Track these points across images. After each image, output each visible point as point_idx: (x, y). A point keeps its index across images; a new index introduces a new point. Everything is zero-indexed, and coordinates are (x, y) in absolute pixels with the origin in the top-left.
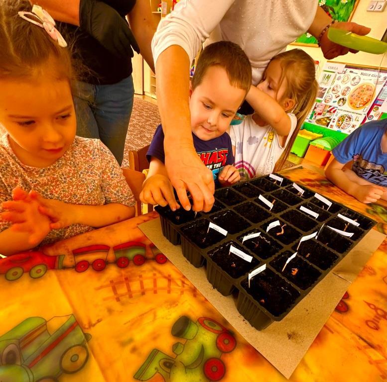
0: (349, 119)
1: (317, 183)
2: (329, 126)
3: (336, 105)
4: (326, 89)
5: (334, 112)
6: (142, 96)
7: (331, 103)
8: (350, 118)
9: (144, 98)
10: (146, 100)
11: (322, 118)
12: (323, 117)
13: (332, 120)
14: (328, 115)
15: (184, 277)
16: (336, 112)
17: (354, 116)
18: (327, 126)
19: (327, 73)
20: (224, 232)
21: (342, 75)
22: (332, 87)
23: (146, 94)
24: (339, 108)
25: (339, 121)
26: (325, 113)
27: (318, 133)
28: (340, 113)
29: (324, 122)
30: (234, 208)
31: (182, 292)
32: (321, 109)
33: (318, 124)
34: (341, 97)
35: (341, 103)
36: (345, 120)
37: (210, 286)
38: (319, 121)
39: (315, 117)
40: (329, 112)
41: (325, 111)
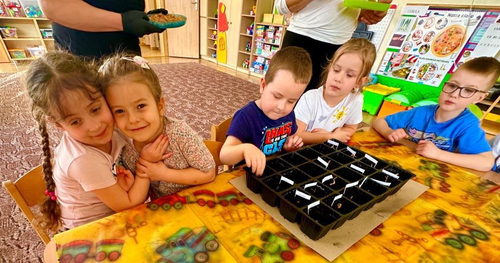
0: (432, 69)
1: (376, 145)
2: (409, 77)
4: (405, 36)
5: (415, 61)
6: (198, 60)
7: (411, 52)
8: (434, 67)
9: (200, 62)
10: (202, 64)
11: (400, 70)
12: (401, 68)
13: (412, 71)
14: (407, 65)
15: (264, 212)
16: (416, 62)
17: (439, 65)
18: (406, 78)
19: (407, 18)
20: (291, 182)
21: (424, 19)
22: (412, 34)
23: (202, 57)
24: (421, 56)
25: (420, 71)
26: (403, 63)
27: (396, 87)
28: (422, 62)
29: (402, 74)
30: (298, 167)
31: (265, 220)
32: (398, 59)
33: (394, 76)
34: (424, 43)
35: (423, 51)
36: (428, 70)
37: (282, 217)
38: (396, 73)
39: (392, 69)
40: (409, 61)
41: (403, 61)
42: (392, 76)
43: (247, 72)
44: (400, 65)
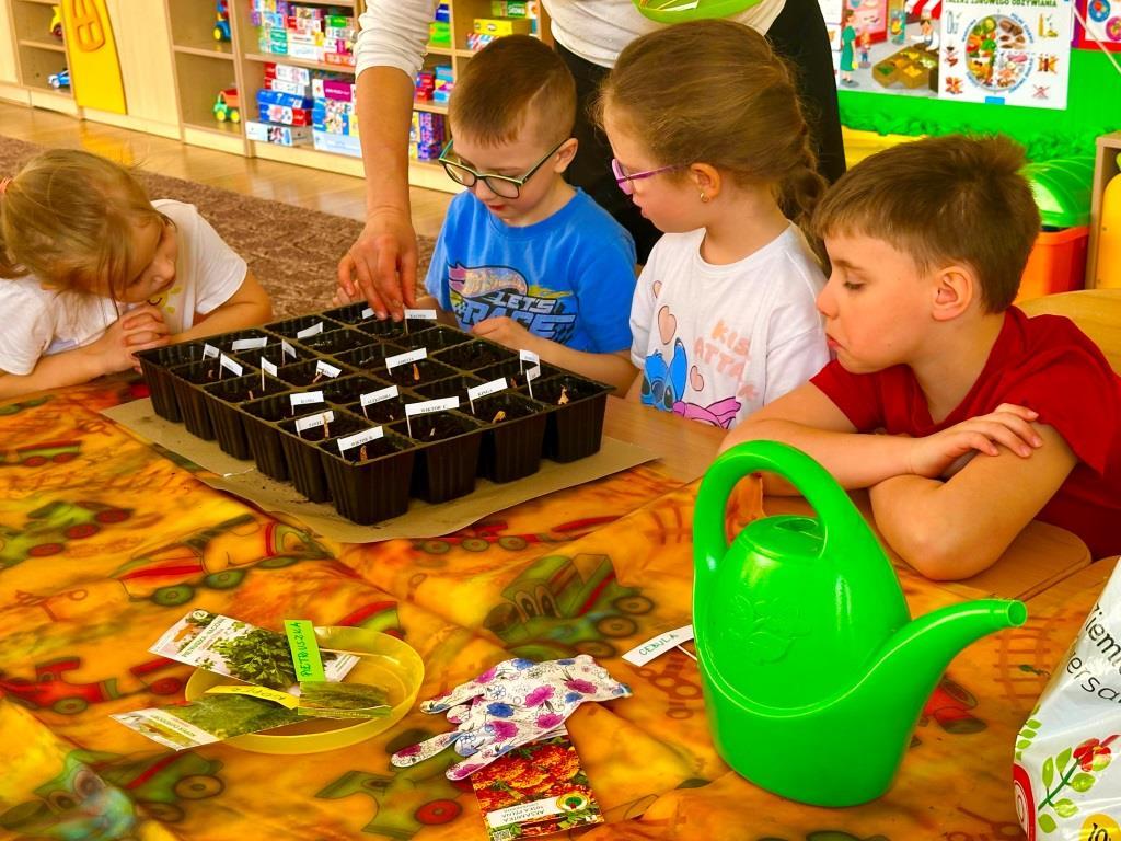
0: (1012, 39)
2: (942, 84)
5: (937, 12)
8: (1014, 29)
11: (898, 56)
13: (943, 55)
18: (934, 86)
25: (972, 51)
26: (896, 28)
28: (965, 16)
32: (875, 13)
33: (886, 85)
36: (997, 39)
41: (895, 19)
42: (882, 90)
43: (235, 145)
44: (890, 38)
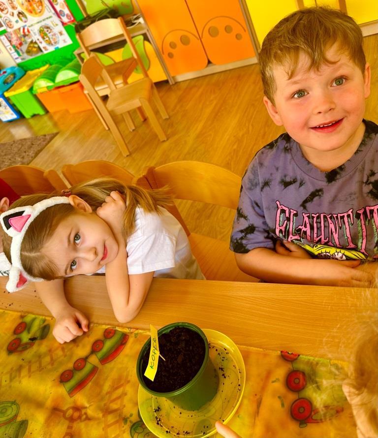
0: (49, 31)
3: (21, 24)
5: (28, 31)
7: (16, 26)
8: (48, 28)
12: (27, 45)
13: (38, 42)
14: (28, 40)
16: (31, 32)
17: (48, 22)
18: (41, 51)
24: (28, 24)
25: (43, 38)
29: (35, 50)
33: (32, 56)
34: (16, 12)
35: (24, 19)
38: (29, 52)
39: (21, 50)
40: (25, 35)
41: (21, 38)
42: (31, 58)
44: (24, 43)
